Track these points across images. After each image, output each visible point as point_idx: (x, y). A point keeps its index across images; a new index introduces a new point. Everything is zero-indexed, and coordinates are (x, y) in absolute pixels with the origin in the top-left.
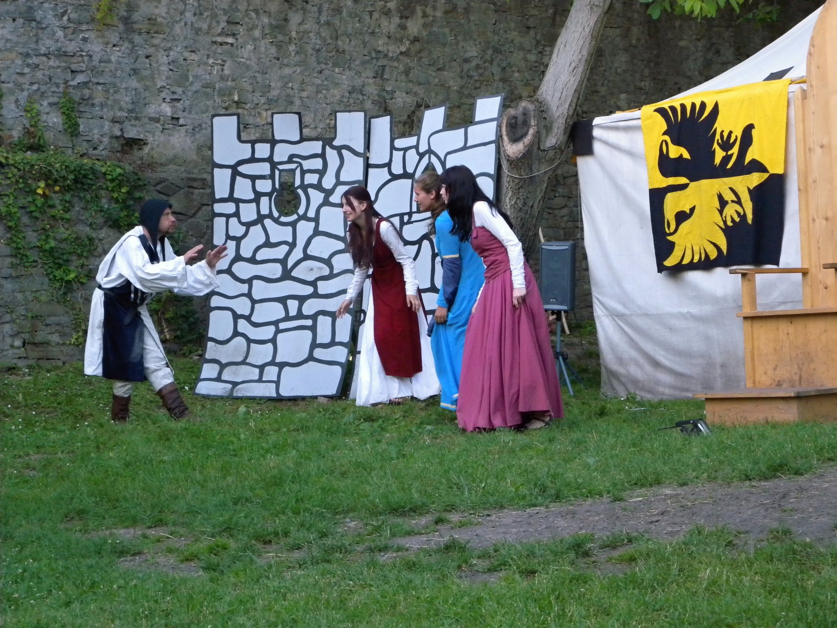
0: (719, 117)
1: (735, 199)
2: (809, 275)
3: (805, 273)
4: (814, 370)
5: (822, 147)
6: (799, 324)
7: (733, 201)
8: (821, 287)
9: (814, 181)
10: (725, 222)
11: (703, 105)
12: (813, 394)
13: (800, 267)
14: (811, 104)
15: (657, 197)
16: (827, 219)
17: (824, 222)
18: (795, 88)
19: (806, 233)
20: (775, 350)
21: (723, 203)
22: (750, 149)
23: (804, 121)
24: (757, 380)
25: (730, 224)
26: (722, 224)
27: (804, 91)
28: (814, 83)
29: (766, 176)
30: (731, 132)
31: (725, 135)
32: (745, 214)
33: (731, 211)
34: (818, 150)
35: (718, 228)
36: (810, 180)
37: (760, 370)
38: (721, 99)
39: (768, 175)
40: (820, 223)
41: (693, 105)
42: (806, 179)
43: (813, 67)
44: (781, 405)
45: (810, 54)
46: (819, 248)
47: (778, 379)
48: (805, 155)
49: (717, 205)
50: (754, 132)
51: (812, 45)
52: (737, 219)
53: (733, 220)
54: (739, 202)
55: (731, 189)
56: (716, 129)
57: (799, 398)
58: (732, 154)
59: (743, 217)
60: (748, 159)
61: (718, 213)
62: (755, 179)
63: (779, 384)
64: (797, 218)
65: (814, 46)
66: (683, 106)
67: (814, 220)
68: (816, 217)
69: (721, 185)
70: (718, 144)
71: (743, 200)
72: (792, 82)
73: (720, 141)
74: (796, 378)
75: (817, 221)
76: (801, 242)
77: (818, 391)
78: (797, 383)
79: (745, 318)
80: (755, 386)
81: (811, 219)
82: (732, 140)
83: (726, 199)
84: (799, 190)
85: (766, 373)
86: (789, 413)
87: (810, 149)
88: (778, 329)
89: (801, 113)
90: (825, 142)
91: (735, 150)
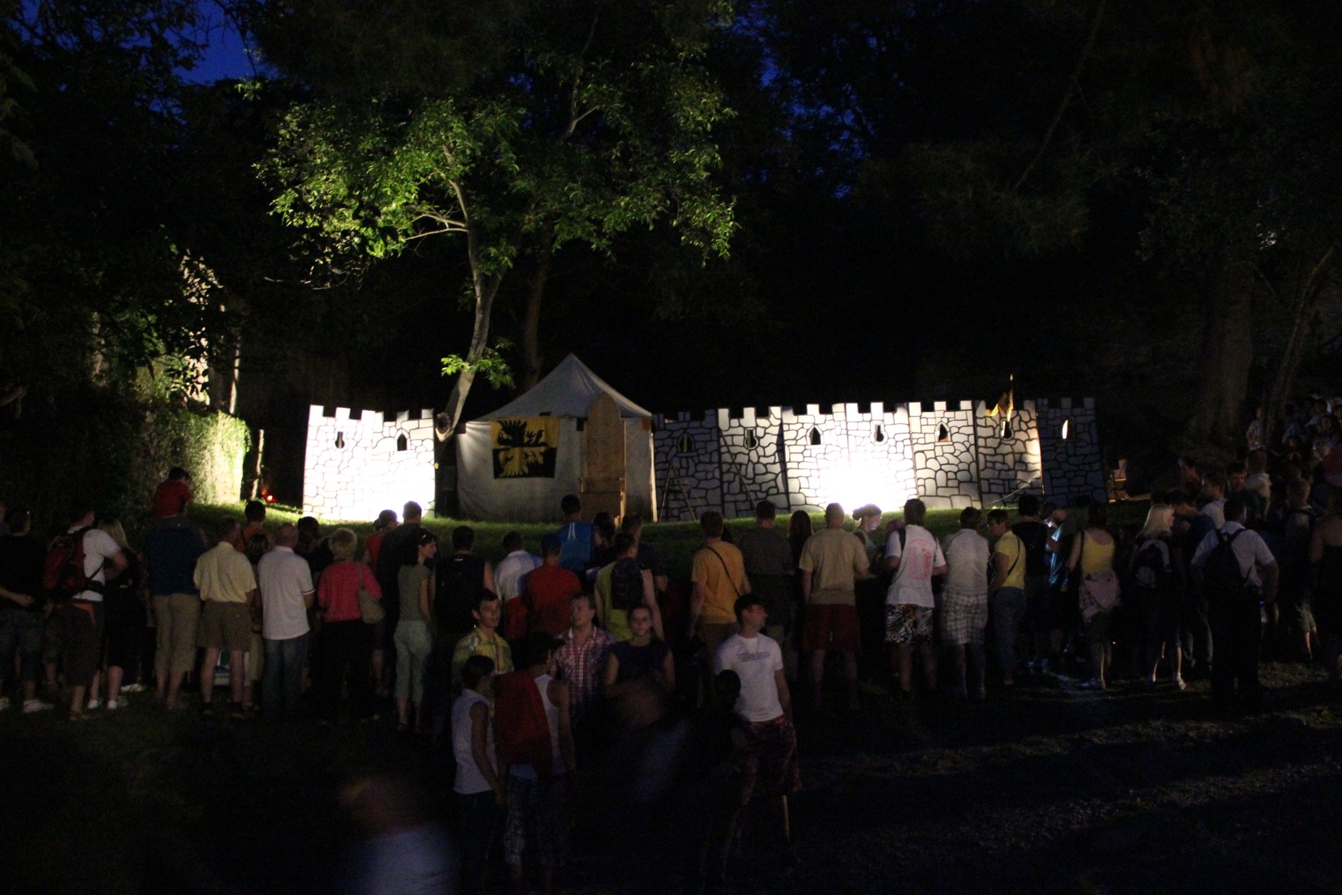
0: (527, 427)
7: (532, 456)
10: (528, 463)
11: (519, 422)
15: (496, 453)
22: (541, 439)
31: (530, 432)
32: (538, 461)
33: (531, 459)
38: (528, 420)
39: (549, 447)
41: (515, 422)
49: (524, 456)
50: (543, 433)
52: (534, 462)
53: (531, 462)
54: (535, 456)
55: (532, 451)
56: (525, 431)
60: (540, 442)
61: (524, 459)
62: (543, 449)
64: (559, 462)
66: (511, 422)
69: (527, 450)
73: (526, 435)
76: (564, 470)
82: (533, 435)
83: (529, 455)
91: (534, 438)
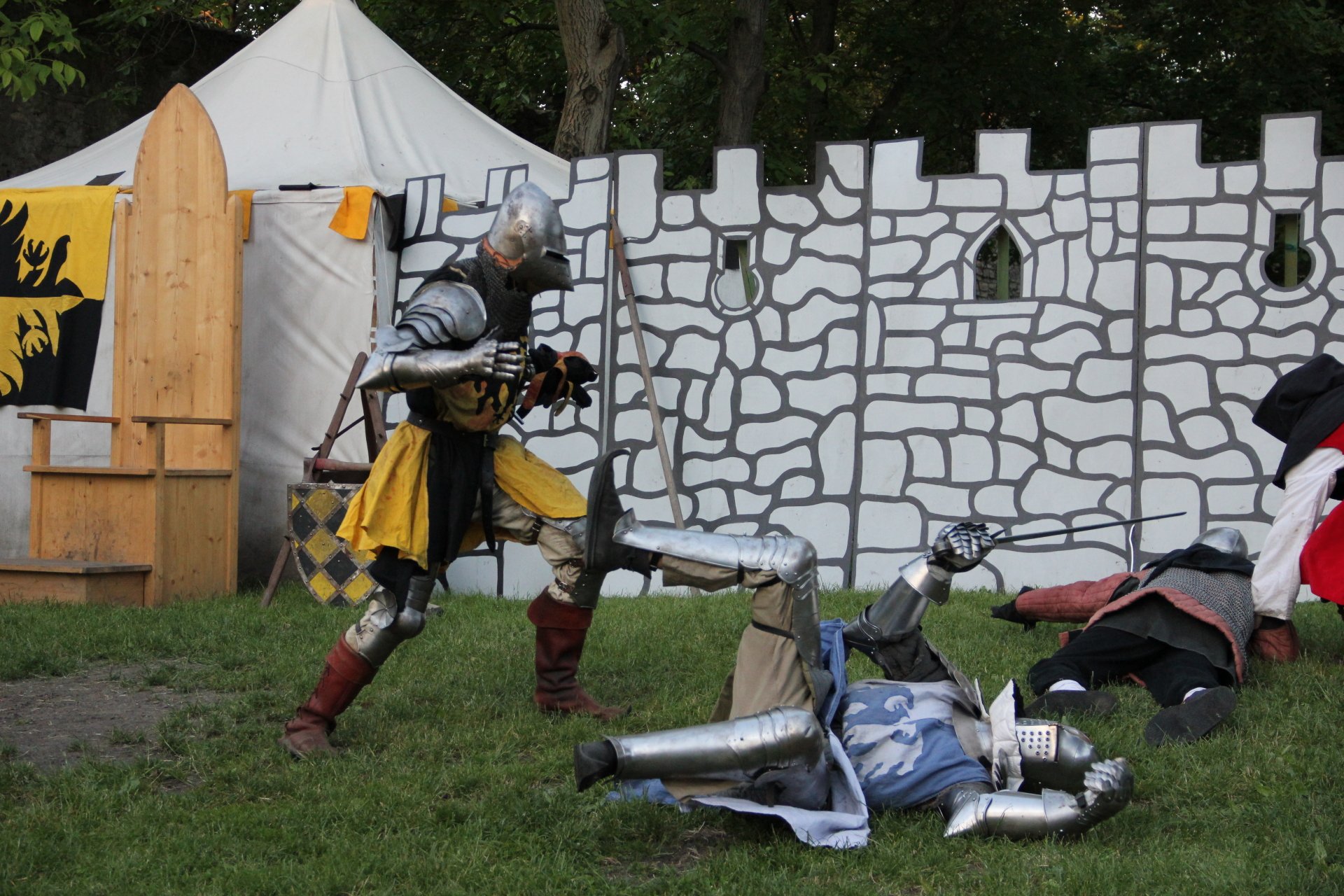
0: (28, 223)
1: (40, 325)
2: (121, 426)
3: (115, 423)
4: (114, 541)
5: (146, 274)
6: (100, 486)
7: (37, 327)
8: (134, 441)
9: (135, 315)
10: (24, 351)
11: (8, 206)
12: (106, 571)
13: (109, 415)
14: (137, 222)
16: (146, 362)
17: (143, 364)
18: (121, 198)
19: (120, 376)
20: (68, 514)
21: (24, 328)
22: (63, 266)
23: (126, 240)
24: (43, 550)
25: (29, 354)
26: (20, 354)
27: (129, 205)
28: (141, 196)
29: (79, 300)
30: (41, 243)
31: (35, 245)
32: (50, 344)
33: (33, 338)
34: (142, 277)
35: (15, 358)
36: (130, 314)
37: (47, 537)
38: (32, 200)
39: (81, 299)
40: (138, 365)
42: (125, 312)
43: (142, 177)
44: (67, 583)
45: (139, 161)
46: (134, 396)
47: (67, 550)
48: (126, 283)
49: (17, 329)
50: (70, 247)
51: (142, 151)
52: (40, 350)
53: (34, 350)
54: (44, 329)
55: (37, 312)
56: (22, 238)
57: (89, 575)
58: (41, 270)
59: (47, 348)
60: (59, 278)
61: (16, 340)
62: (66, 303)
63: (70, 556)
64: (110, 355)
65: (144, 152)
67: (130, 361)
68: (133, 358)
69: (25, 306)
70: (25, 255)
71: (49, 328)
72: (120, 191)
73: (27, 253)
74: (92, 550)
75: (135, 363)
76: (114, 387)
77: (114, 568)
78: (92, 556)
79: (34, 474)
80: (40, 557)
81: (127, 360)
82: (42, 253)
83: (29, 323)
84: (116, 323)
85: (54, 542)
86: (76, 594)
87: (132, 276)
88: (73, 489)
89: (124, 231)
90: (151, 269)
91: (45, 266)
